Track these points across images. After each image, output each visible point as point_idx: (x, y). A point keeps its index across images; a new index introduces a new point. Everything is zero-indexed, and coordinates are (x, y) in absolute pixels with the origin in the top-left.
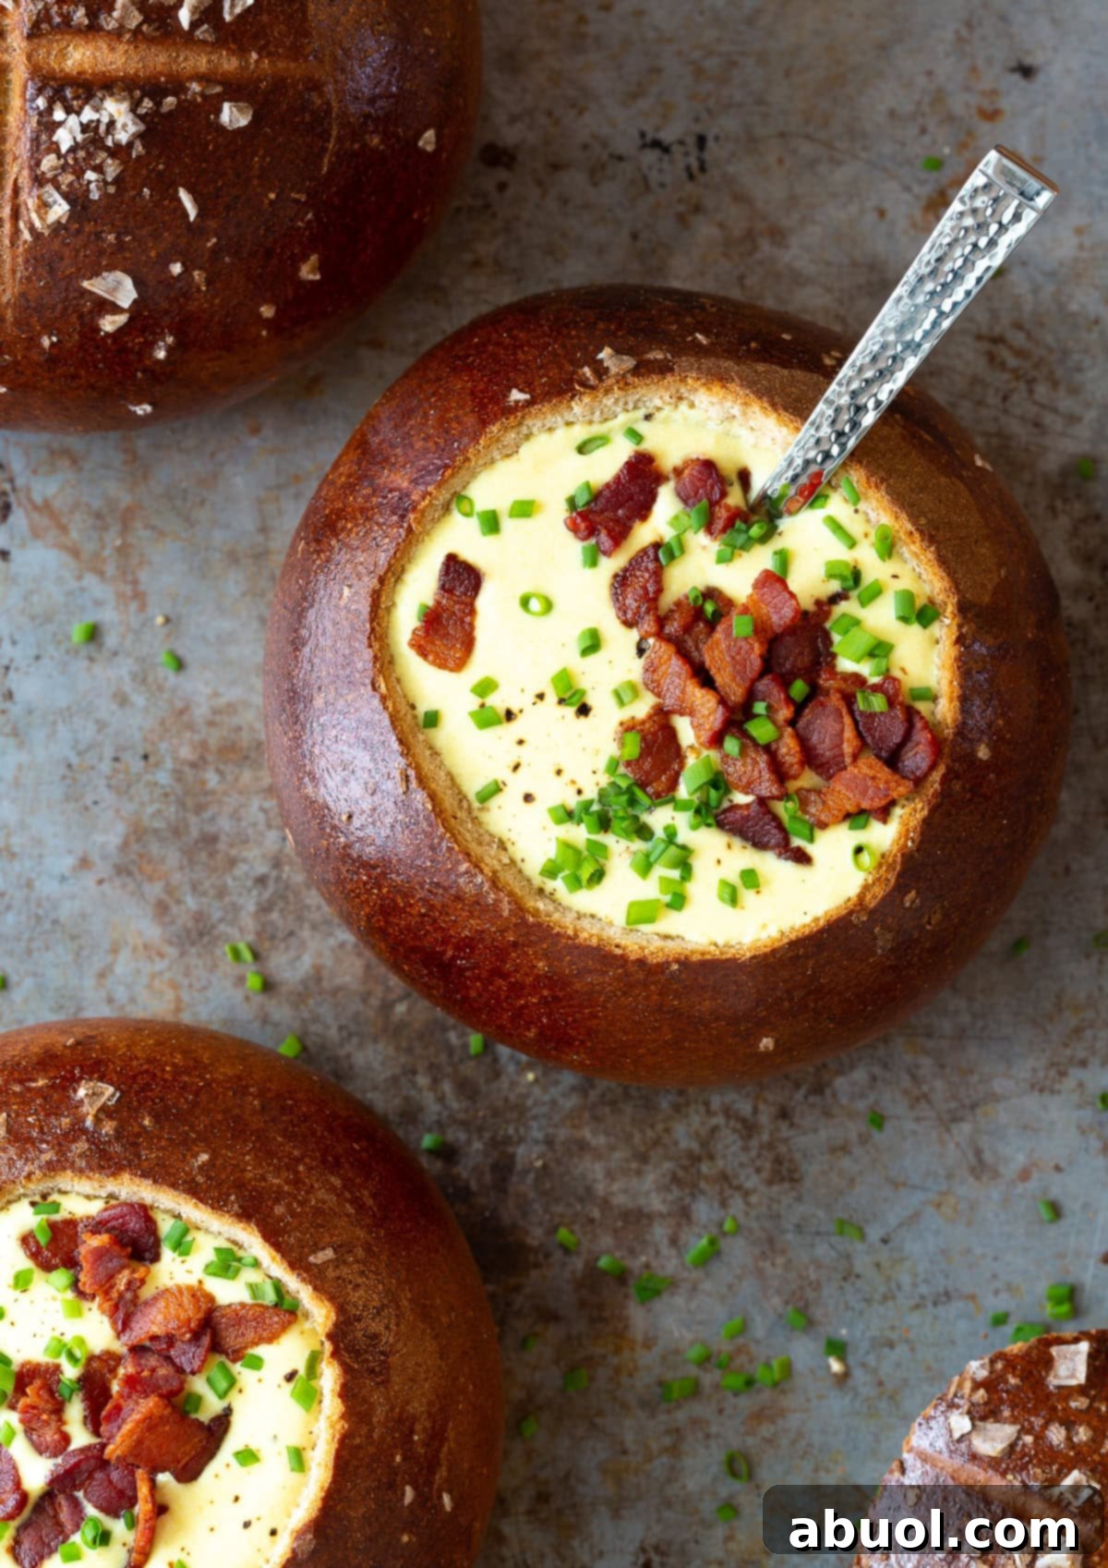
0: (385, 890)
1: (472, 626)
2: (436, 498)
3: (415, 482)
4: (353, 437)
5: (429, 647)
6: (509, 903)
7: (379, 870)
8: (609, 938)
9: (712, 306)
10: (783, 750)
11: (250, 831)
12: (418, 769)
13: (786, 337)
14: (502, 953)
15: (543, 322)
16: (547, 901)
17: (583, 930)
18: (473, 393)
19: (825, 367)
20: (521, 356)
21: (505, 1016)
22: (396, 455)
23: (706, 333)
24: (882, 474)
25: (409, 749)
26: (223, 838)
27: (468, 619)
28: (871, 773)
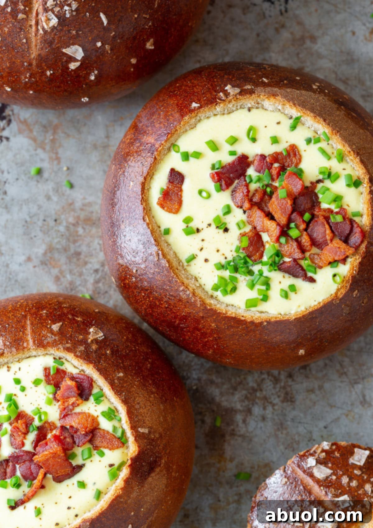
0: (151, 299)
1: (181, 196)
2: (165, 146)
3: (156, 140)
4: (132, 125)
5: (165, 205)
6: (200, 301)
7: (149, 291)
8: (239, 313)
9: (268, 68)
10: (303, 241)
11: (94, 252)
12: (162, 250)
13: (298, 78)
14: (197, 321)
15: (203, 77)
16: (214, 300)
17: (229, 311)
18: (177, 105)
19: (314, 89)
20: (195, 90)
21: (200, 346)
22: (148, 130)
23: (267, 78)
24: (337, 129)
25: (158, 243)
26: (83, 254)
27: (180, 193)
28: (338, 246)
